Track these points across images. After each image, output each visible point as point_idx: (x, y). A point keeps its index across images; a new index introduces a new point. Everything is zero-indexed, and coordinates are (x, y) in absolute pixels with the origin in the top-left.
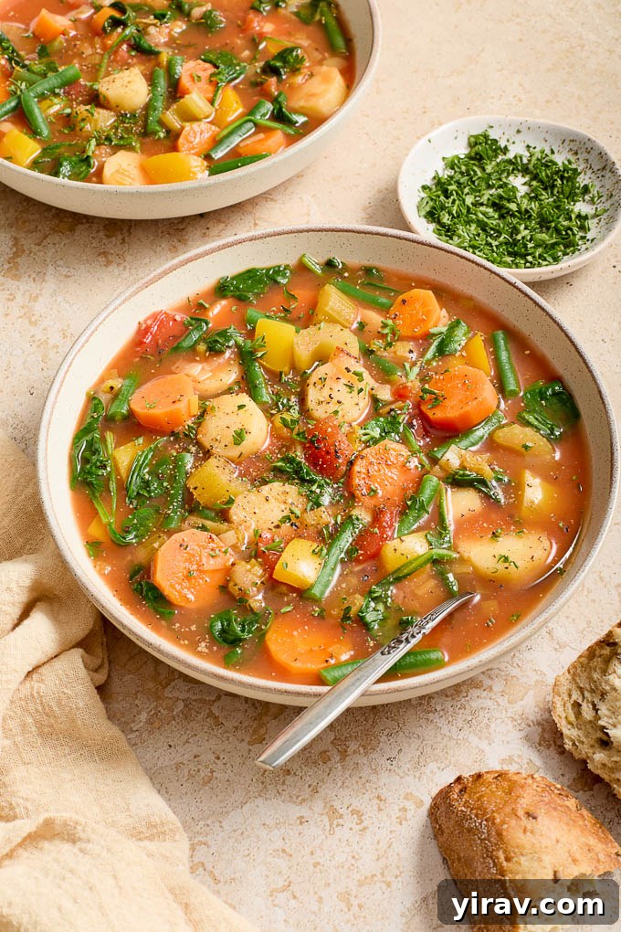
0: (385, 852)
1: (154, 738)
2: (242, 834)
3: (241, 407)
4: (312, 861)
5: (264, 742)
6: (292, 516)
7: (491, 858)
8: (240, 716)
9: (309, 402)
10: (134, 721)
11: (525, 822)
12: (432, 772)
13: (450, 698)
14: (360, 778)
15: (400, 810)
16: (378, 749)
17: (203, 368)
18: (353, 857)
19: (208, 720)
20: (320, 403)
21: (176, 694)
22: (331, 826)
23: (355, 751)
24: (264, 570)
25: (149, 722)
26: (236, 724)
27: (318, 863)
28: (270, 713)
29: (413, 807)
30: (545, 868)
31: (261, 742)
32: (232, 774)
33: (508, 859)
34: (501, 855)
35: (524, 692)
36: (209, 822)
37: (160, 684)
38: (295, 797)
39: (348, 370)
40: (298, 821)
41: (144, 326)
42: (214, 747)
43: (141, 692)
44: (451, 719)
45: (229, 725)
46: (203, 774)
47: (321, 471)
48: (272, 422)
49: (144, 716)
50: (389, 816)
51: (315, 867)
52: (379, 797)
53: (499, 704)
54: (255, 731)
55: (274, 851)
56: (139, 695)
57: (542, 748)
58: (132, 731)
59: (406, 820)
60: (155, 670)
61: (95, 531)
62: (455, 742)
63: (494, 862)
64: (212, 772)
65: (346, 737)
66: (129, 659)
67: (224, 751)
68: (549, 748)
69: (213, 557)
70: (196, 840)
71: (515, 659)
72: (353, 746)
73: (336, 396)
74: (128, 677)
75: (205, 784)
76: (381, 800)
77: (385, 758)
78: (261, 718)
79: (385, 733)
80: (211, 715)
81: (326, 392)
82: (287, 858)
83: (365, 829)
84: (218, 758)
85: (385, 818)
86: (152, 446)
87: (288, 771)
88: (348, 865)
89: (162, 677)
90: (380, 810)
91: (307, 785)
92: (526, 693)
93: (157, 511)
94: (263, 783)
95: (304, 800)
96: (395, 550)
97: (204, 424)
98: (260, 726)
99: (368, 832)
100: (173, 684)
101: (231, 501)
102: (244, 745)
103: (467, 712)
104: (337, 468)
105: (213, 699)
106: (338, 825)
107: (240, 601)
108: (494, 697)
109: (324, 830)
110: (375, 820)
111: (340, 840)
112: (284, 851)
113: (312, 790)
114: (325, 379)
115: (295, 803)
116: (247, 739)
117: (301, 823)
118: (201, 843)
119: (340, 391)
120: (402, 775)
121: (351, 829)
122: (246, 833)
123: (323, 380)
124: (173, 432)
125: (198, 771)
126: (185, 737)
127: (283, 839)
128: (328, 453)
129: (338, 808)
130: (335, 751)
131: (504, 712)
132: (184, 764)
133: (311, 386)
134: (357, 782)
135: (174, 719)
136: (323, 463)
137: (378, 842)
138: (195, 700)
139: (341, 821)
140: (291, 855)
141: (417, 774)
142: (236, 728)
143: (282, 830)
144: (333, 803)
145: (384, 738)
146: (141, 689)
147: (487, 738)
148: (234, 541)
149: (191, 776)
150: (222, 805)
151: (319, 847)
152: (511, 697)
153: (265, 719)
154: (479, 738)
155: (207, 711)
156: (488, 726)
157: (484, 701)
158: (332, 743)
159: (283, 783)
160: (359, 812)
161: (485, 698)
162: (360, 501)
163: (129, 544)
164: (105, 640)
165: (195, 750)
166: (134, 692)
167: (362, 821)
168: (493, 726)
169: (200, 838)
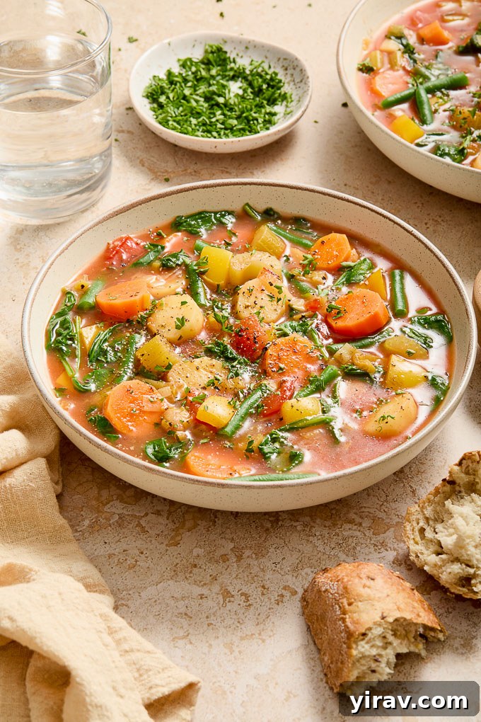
0: (264, 620)
1: (93, 537)
2: (155, 601)
3: (183, 303)
4: (207, 622)
5: (179, 546)
6: (216, 382)
7: (338, 604)
8: (162, 527)
9: (238, 306)
10: (78, 525)
11: (365, 581)
12: (306, 574)
13: (328, 528)
14: (251, 573)
15: (278, 596)
16: (267, 556)
17: (157, 279)
18: (239, 622)
19: (137, 528)
20: (247, 307)
21: (113, 510)
22: (224, 602)
23: (248, 557)
24: (190, 414)
25: (91, 526)
26: (158, 533)
27: (212, 624)
28: (186, 527)
29: (289, 594)
30: (376, 609)
31: (176, 545)
32: (152, 564)
33: (350, 604)
34: (345, 602)
35: (386, 528)
36: (130, 592)
37: (102, 502)
38: (198, 582)
39: (271, 285)
40: (199, 597)
41: (112, 246)
42: (139, 546)
43: (86, 507)
44: (326, 541)
45: (152, 532)
46: (129, 562)
47: (242, 353)
48: (208, 319)
49: (87, 523)
50: (269, 599)
51: (208, 625)
52: (263, 587)
53: (365, 535)
54: (172, 538)
55: (179, 614)
56: (84, 509)
57: (395, 565)
58: (76, 531)
59: (282, 602)
60: (98, 493)
61: (62, 381)
62: (327, 556)
63: (340, 607)
64: (136, 561)
65: (243, 547)
66: (78, 485)
67: (147, 549)
68: (400, 565)
69: (151, 402)
70: (120, 603)
71: (383, 507)
72: (247, 553)
73: (260, 303)
74: (76, 497)
75: (130, 568)
76: (265, 588)
77: (272, 562)
78: (178, 530)
79: (274, 546)
80: (139, 525)
81: (252, 299)
82: (188, 619)
83: (250, 605)
84: (142, 553)
85: (266, 600)
86: (111, 328)
87: (196, 565)
88: (234, 626)
89: (103, 499)
90: (263, 594)
91: (209, 575)
92: (388, 529)
93: (112, 372)
94: (175, 571)
95: (205, 584)
96: (292, 406)
97: (153, 316)
98: (176, 535)
99: (252, 608)
100: (111, 503)
101: (169, 367)
102: (164, 546)
103: (340, 538)
104: (254, 351)
105: (142, 515)
106: (229, 602)
107: (170, 433)
108: (362, 530)
109: (218, 603)
110: (258, 600)
111: (230, 611)
112: (186, 614)
113: (212, 579)
114: (252, 290)
115: (198, 585)
116: (166, 542)
117: (201, 598)
118: (123, 605)
119: (264, 300)
120: (283, 574)
121: (239, 605)
122: (158, 601)
123: (250, 291)
124: (128, 320)
125: (126, 560)
126: (117, 538)
127: (187, 607)
128: (248, 339)
129: (231, 591)
130: (233, 556)
131: (369, 540)
132: (115, 555)
133: (241, 295)
134: (248, 576)
135: (110, 526)
136: (244, 347)
137: (259, 615)
138: (128, 515)
139: (232, 599)
140: (191, 618)
141: (295, 575)
142: (158, 535)
143: (186, 602)
144: (227, 588)
145: (272, 550)
146: (86, 505)
147: (353, 556)
148: (170, 394)
149: (119, 563)
150: (141, 582)
151: (214, 614)
152: (376, 531)
153: (181, 531)
154: (347, 555)
155: (137, 523)
156: (354, 548)
157: (355, 532)
158: (231, 550)
159: (191, 572)
160: (246, 594)
161: (355, 530)
162: (270, 375)
163: (87, 391)
164: (61, 470)
165: (125, 547)
166: (80, 506)
167: (248, 600)
168: (358, 548)
169: (123, 602)
